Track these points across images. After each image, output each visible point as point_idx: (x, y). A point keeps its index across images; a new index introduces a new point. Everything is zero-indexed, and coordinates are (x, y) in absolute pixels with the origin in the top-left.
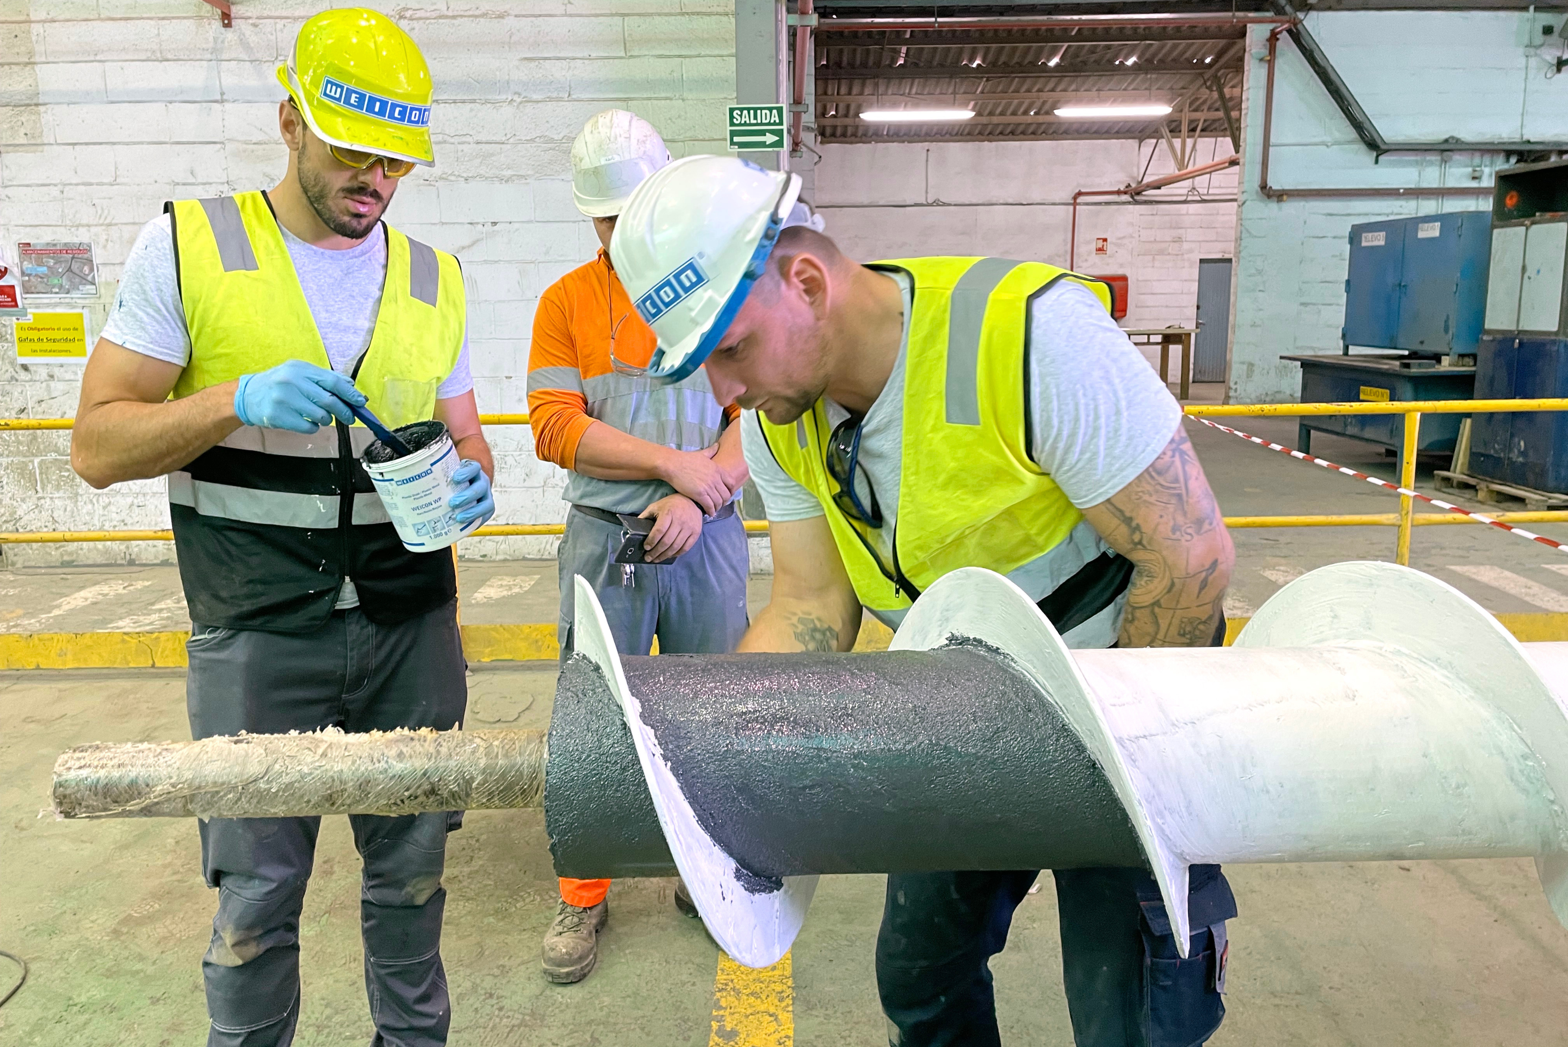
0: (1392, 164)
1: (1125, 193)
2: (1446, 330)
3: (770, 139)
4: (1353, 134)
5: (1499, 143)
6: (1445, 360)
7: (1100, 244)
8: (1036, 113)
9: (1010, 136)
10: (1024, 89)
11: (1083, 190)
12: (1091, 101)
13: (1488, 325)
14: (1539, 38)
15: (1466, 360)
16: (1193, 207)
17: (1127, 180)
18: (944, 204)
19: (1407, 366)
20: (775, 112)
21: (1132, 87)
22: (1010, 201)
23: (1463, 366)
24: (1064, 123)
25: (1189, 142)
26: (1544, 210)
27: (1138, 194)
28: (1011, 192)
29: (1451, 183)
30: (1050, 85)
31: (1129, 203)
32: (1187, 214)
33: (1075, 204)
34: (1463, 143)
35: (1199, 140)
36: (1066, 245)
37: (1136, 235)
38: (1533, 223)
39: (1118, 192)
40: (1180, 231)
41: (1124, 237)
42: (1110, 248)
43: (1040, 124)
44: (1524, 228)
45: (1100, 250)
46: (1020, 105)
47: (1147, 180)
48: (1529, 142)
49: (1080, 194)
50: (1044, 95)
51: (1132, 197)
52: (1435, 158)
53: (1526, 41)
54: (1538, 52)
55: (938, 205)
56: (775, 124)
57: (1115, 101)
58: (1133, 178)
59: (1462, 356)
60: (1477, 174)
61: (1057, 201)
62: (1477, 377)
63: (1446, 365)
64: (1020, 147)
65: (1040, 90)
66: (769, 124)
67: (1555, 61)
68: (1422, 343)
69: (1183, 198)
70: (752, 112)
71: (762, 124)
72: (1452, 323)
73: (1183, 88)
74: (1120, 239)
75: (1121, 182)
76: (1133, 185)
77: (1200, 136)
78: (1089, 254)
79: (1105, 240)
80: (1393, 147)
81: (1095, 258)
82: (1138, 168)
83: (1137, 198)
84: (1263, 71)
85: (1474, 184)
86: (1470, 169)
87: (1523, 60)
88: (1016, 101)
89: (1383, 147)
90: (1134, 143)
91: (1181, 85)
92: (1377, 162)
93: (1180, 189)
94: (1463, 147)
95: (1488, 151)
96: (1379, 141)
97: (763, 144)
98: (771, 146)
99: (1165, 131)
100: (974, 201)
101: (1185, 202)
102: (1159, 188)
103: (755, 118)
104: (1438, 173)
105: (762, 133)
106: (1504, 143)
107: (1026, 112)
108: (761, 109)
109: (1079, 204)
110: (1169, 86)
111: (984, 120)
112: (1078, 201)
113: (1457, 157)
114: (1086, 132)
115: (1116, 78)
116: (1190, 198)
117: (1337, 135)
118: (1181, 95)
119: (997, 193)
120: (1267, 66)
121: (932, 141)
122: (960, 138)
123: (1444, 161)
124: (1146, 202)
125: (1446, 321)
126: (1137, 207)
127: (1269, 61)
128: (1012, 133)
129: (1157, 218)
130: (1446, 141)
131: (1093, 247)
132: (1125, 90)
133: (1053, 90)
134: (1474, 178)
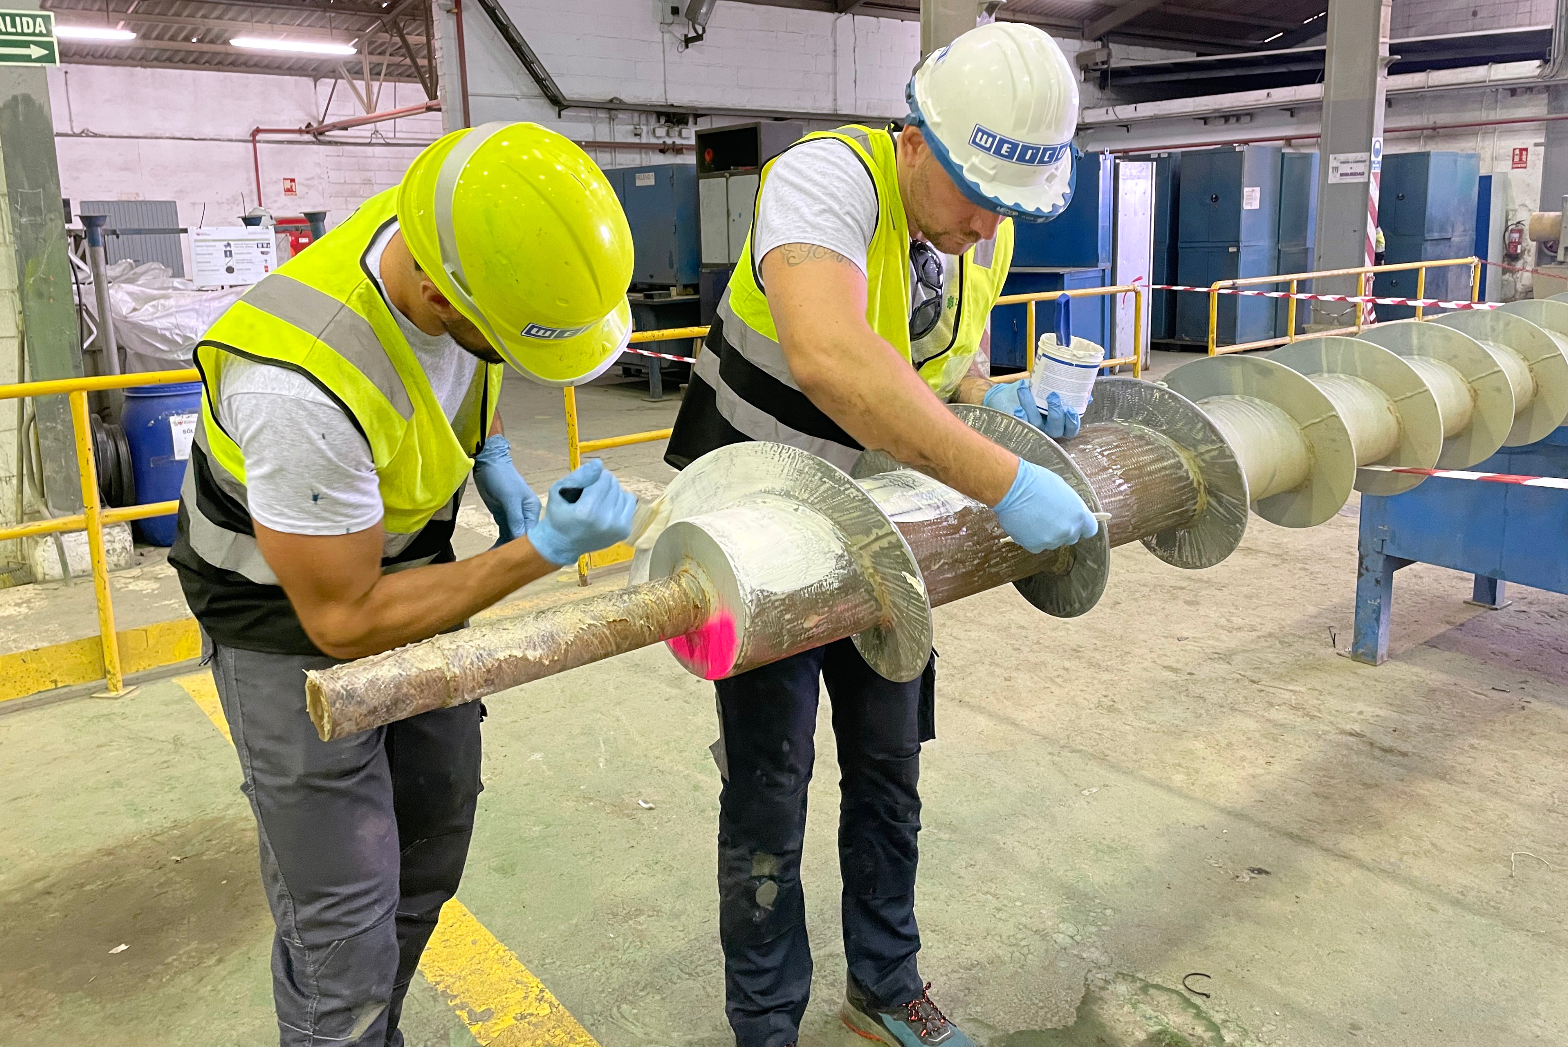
0: (571, 119)
1: (308, 132)
2: (671, 266)
3: (36, 52)
4: (536, 89)
5: (651, 106)
6: (674, 291)
7: (288, 184)
8: (199, 41)
9: (167, 64)
10: (186, 13)
11: (261, 127)
12: (263, 34)
13: (705, 260)
14: (670, 18)
15: (689, 289)
16: (377, 149)
17: (308, 120)
18: (96, 135)
19: (651, 297)
20: (39, 20)
21: (306, 24)
22: (179, 135)
23: (687, 295)
24: (243, 55)
25: (375, 85)
26: (737, 165)
27: (321, 134)
28: (178, 125)
29: (619, 139)
30: (216, 13)
31: (313, 143)
32: (374, 156)
33: (254, 141)
34: (625, 104)
35: (384, 84)
36: (250, 185)
37: (325, 176)
38: (731, 175)
39: (300, 131)
40: (369, 174)
41: (312, 178)
42: (299, 188)
43: (202, 53)
44: (724, 179)
45: (289, 190)
46: (181, 29)
47: (328, 121)
48: (672, 105)
49: (258, 131)
50: (211, 23)
51: (315, 136)
52: (602, 115)
53: (660, 20)
54: (670, 28)
55: (87, 136)
56: (41, 34)
57: (287, 36)
58: (314, 118)
59: (685, 286)
60: (638, 132)
61: (234, 138)
62: (702, 303)
63: (675, 295)
64: (181, 76)
65: (204, 17)
66: (33, 34)
67: (683, 39)
68: (652, 276)
69: (368, 141)
70: (8, 19)
71: (23, 34)
72: (675, 259)
73: (358, 30)
74: (308, 179)
75: (301, 121)
76: (315, 125)
77: (385, 80)
78: (278, 194)
79: (293, 180)
80: (573, 104)
81: (285, 199)
82: (317, 106)
83: (321, 138)
84: (452, 23)
85: (636, 140)
86: (632, 127)
87: (660, 35)
88: (176, 26)
89: (565, 103)
90: (308, 82)
91: (357, 27)
92: (560, 116)
93: (363, 132)
94: (626, 107)
95: (644, 111)
96: (561, 98)
97: (28, 58)
98: (38, 60)
99: (344, 71)
100: (134, 134)
101: (369, 144)
102: (346, 129)
103: (14, 25)
104: (607, 130)
105: (26, 44)
106: (656, 106)
107: (187, 39)
108: (21, 16)
109: (259, 142)
110: (345, 27)
111: (151, 44)
112: (258, 138)
113: (621, 115)
114: (256, 65)
115: (291, 12)
116: (374, 141)
117: (525, 90)
118: (358, 37)
119: (158, 125)
120: (455, 17)
121: (70, 63)
122: (105, 61)
123: (611, 119)
124: (330, 143)
125: (671, 258)
126: (322, 147)
127: (457, 14)
128: (169, 59)
129: (343, 160)
130: (611, 101)
131: (281, 187)
132: (298, 25)
133: (219, 18)
134: (636, 135)
